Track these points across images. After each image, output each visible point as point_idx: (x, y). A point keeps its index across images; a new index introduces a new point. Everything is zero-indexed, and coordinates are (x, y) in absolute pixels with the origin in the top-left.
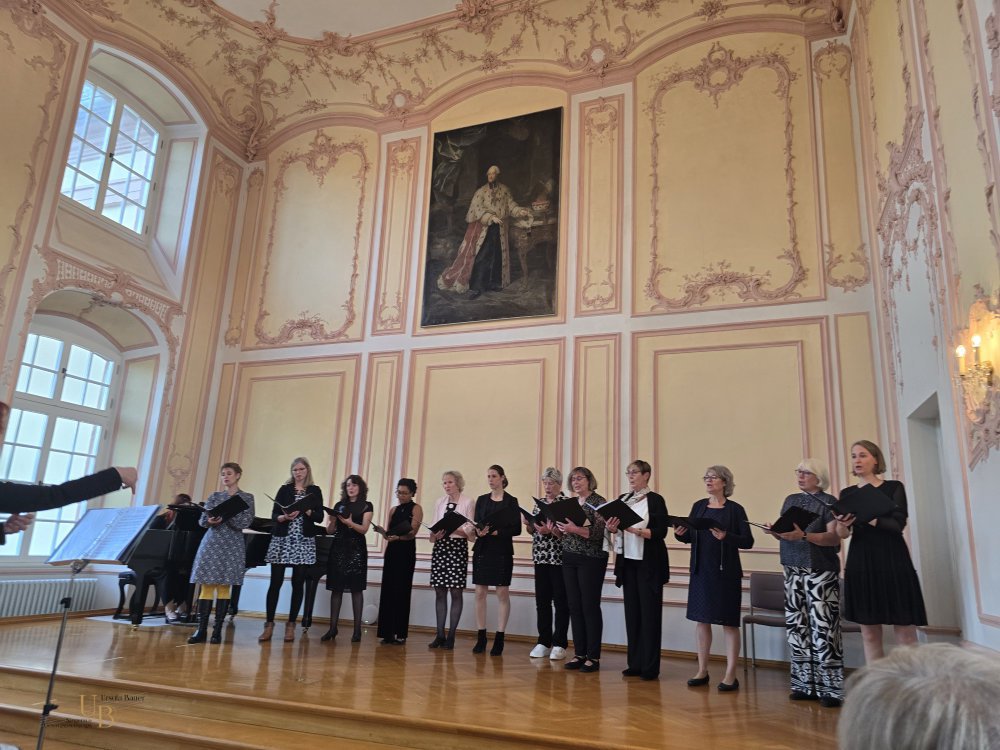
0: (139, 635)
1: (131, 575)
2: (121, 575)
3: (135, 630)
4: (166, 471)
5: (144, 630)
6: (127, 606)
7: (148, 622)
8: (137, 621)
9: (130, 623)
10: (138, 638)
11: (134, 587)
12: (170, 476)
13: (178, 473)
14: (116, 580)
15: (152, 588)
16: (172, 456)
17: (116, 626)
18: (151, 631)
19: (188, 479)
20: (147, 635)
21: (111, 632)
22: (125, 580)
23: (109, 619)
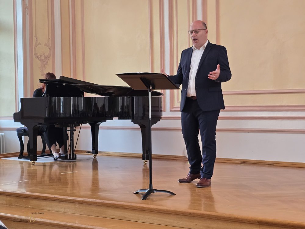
0: (37, 168)
1: (24, 130)
2: (18, 130)
3: (33, 165)
4: (34, 57)
5: (39, 165)
6: (25, 150)
7: (40, 160)
8: (34, 159)
9: (29, 161)
10: (36, 170)
11: (28, 138)
12: (37, 60)
13: (43, 58)
14: (16, 133)
15: (39, 138)
16: (36, 46)
17: (21, 163)
18: (44, 165)
19: (50, 62)
20: (42, 168)
21: (19, 166)
22: (21, 133)
23: (16, 159)
